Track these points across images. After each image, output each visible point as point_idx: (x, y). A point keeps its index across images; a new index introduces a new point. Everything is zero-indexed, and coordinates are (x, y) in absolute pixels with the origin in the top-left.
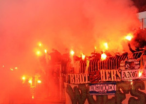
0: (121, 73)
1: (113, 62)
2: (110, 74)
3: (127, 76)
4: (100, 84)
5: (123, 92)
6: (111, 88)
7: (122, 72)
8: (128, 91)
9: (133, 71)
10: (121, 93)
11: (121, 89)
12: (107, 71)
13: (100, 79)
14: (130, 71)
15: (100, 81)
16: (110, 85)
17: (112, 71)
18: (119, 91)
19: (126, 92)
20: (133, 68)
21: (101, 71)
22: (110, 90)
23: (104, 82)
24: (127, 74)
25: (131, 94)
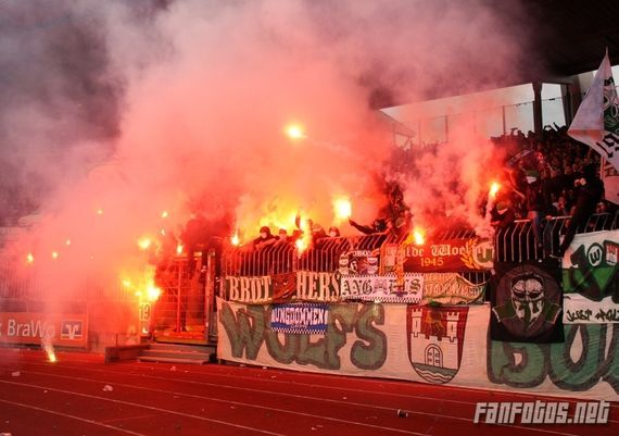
0: (339, 282)
1: (324, 254)
2: (318, 281)
3: (352, 291)
4: (295, 307)
5: (341, 329)
6: (318, 317)
7: (343, 280)
8: (352, 326)
9: (364, 279)
10: (337, 330)
11: (337, 322)
12: (311, 274)
13: (295, 293)
14: (358, 279)
15: (294, 297)
16: (316, 310)
17: (322, 275)
18: (334, 324)
19: (347, 329)
20: (365, 273)
21: (299, 274)
22: (315, 322)
23: (304, 301)
24: (352, 285)
25: (358, 334)
